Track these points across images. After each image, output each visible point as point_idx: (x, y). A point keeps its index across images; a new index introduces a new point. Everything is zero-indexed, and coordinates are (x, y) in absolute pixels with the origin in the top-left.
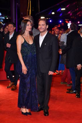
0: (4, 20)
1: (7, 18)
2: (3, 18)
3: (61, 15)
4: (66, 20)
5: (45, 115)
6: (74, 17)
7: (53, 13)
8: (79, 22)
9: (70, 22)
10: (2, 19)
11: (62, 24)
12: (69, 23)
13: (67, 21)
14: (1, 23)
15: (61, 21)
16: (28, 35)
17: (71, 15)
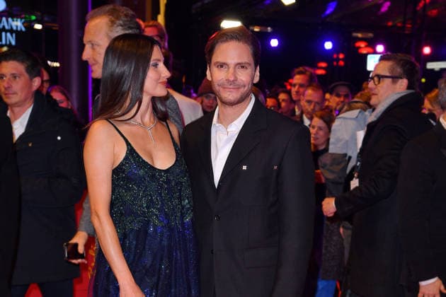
0: (18, 33)
1: (38, 27)
2: (18, 24)
3: (328, 11)
4: (360, 35)
6: (404, 23)
8: (427, 50)
9: (380, 48)
10: (11, 31)
11: (338, 60)
12: (375, 52)
13: (362, 45)
17: (384, 9)
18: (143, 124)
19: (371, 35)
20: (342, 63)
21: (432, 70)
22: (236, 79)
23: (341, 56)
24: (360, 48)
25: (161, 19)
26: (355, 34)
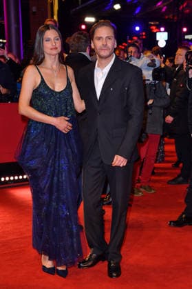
3: (137, 12)
4: (152, 23)
5: (111, 276)
6: (173, 16)
7: (117, 7)
8: (185, 30)
9: (162, 29)
11: (142, 35)
12: (160, 31)
13: (154, 28)
15: (137, 28)
16: (54, 66)
17: (164, 10)
19: (157, 23)
20: (144, 37)
21: (188, 39)
22: (106, 45)
23: (144, 34)
24: (153, 29)
25: (56, 18)
26: (150, 23)
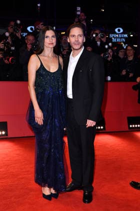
0: (126, 38)
1: (132, 36)
2: (126, 36)
10: (124, 38)
14: (122, 43)
18: (48, 57)
